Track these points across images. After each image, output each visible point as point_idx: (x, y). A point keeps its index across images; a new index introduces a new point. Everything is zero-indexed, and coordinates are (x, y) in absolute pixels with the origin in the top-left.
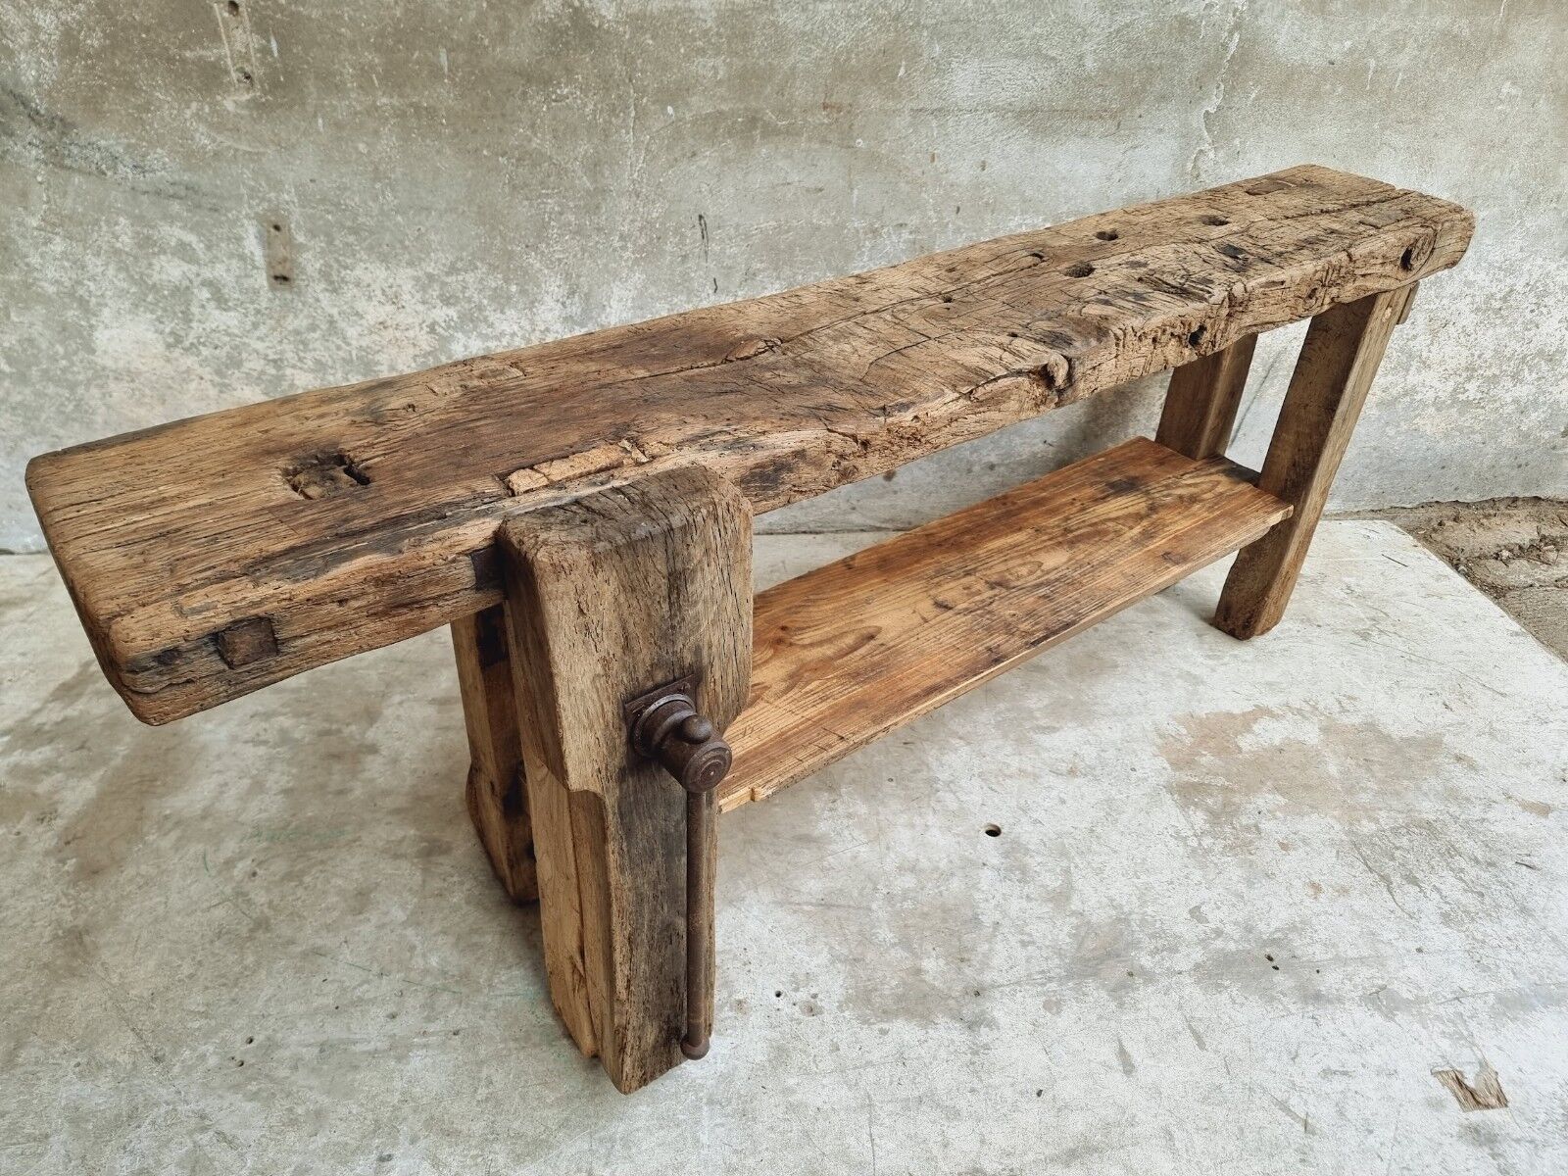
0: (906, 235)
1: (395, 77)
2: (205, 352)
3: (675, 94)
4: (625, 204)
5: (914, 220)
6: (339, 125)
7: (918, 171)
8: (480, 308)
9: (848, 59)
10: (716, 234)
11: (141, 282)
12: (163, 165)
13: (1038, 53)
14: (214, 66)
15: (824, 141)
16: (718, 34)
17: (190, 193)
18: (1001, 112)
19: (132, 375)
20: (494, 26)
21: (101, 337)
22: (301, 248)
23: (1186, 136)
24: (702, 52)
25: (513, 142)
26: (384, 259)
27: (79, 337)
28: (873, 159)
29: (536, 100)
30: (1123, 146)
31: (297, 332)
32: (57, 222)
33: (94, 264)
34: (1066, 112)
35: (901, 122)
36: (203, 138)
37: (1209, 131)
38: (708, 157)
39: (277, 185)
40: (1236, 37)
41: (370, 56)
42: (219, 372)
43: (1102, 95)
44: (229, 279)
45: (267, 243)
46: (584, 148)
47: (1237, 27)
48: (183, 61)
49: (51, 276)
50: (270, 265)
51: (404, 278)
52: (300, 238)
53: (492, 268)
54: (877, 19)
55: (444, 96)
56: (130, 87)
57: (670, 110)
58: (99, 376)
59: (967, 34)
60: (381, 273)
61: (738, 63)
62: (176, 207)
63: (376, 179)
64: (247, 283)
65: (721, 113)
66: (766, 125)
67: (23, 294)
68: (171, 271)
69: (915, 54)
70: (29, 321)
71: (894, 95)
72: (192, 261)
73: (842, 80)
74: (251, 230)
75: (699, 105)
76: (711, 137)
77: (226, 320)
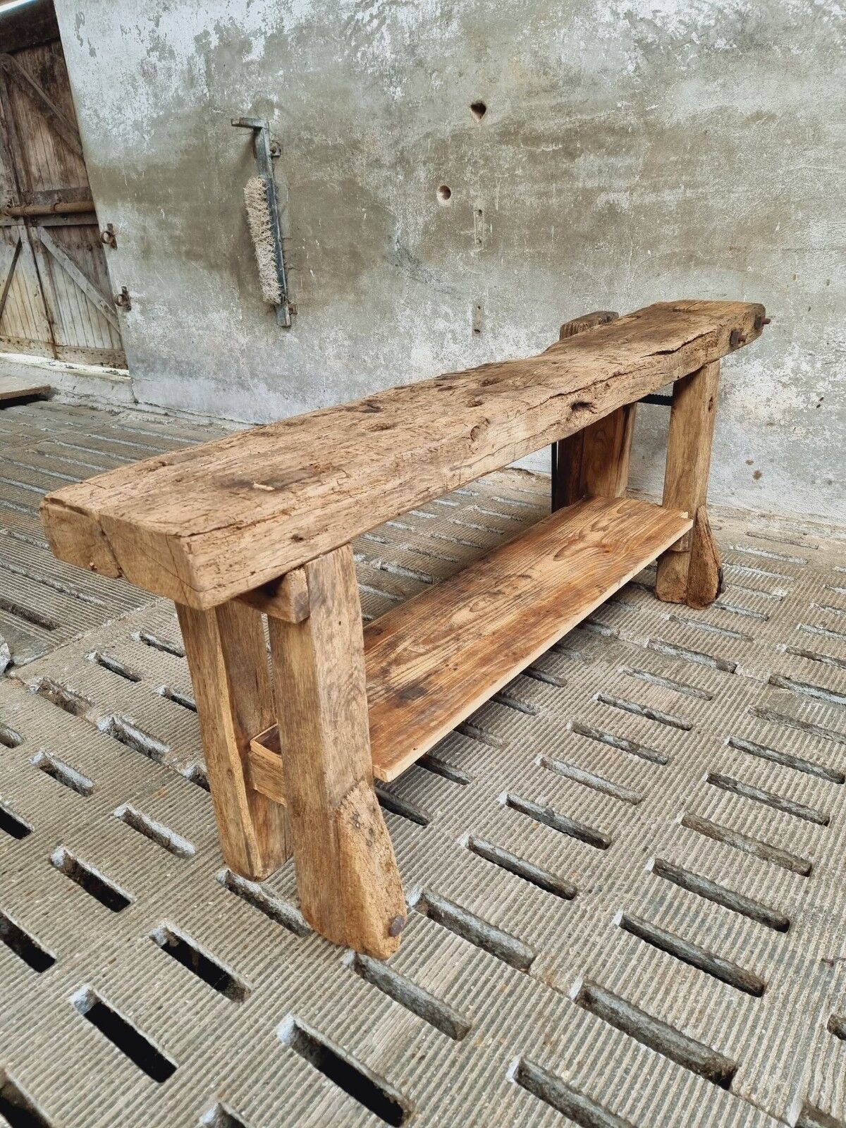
1: (532, 241)
3: (652, 244)
4: (622, 300)
5: (780, 315)
6: (509, 262)
7: (784, 286)
9: (746, 223)
11: (429, 329)
12: (447, 280)
14: (470, 237)
15: (729, 268)
17: (452, 292)
18: (841, 250)
20: (575, 215)
21: (414, 351)
22: (486, 317)
24: (668, 222)
25: (576, 269)
26: (516, 324)
27: (406, 350)
28: (756, 278)
29: (588, 249)
31: (478, 356)
32: (409, 302)
33: (417, 320)
35: (776, 257)
36: (461, 268)
38: (666, 276)
39: (482, 289)
41: (526, 232)
44: (459, 330)
45: (475, 315)
46: (607, 271)
48: (460, 235)
49: (403, 324)
50: (474, 325)
51: (522, 333)
52: (487, 313)
54: (765, 200)
55: (551, 248)
56: (441, 247)
57: (649, 252)
59: (820, 205)
60: (514, 331)
61: (685, 227)
62: (447, 297)
63: (519, 286)
64: (465, 332)
65: (675, 253)
66: (697, 259)
67: (394, 332)
68: (441, 325)
69: (785, 218)
70: (393, 343)
71: (773, 241)
72: (448, 321)
73: (742, 234)
74: (470, 308)
75: (664, 249)
76: (668, 267)
77: (455, 348)
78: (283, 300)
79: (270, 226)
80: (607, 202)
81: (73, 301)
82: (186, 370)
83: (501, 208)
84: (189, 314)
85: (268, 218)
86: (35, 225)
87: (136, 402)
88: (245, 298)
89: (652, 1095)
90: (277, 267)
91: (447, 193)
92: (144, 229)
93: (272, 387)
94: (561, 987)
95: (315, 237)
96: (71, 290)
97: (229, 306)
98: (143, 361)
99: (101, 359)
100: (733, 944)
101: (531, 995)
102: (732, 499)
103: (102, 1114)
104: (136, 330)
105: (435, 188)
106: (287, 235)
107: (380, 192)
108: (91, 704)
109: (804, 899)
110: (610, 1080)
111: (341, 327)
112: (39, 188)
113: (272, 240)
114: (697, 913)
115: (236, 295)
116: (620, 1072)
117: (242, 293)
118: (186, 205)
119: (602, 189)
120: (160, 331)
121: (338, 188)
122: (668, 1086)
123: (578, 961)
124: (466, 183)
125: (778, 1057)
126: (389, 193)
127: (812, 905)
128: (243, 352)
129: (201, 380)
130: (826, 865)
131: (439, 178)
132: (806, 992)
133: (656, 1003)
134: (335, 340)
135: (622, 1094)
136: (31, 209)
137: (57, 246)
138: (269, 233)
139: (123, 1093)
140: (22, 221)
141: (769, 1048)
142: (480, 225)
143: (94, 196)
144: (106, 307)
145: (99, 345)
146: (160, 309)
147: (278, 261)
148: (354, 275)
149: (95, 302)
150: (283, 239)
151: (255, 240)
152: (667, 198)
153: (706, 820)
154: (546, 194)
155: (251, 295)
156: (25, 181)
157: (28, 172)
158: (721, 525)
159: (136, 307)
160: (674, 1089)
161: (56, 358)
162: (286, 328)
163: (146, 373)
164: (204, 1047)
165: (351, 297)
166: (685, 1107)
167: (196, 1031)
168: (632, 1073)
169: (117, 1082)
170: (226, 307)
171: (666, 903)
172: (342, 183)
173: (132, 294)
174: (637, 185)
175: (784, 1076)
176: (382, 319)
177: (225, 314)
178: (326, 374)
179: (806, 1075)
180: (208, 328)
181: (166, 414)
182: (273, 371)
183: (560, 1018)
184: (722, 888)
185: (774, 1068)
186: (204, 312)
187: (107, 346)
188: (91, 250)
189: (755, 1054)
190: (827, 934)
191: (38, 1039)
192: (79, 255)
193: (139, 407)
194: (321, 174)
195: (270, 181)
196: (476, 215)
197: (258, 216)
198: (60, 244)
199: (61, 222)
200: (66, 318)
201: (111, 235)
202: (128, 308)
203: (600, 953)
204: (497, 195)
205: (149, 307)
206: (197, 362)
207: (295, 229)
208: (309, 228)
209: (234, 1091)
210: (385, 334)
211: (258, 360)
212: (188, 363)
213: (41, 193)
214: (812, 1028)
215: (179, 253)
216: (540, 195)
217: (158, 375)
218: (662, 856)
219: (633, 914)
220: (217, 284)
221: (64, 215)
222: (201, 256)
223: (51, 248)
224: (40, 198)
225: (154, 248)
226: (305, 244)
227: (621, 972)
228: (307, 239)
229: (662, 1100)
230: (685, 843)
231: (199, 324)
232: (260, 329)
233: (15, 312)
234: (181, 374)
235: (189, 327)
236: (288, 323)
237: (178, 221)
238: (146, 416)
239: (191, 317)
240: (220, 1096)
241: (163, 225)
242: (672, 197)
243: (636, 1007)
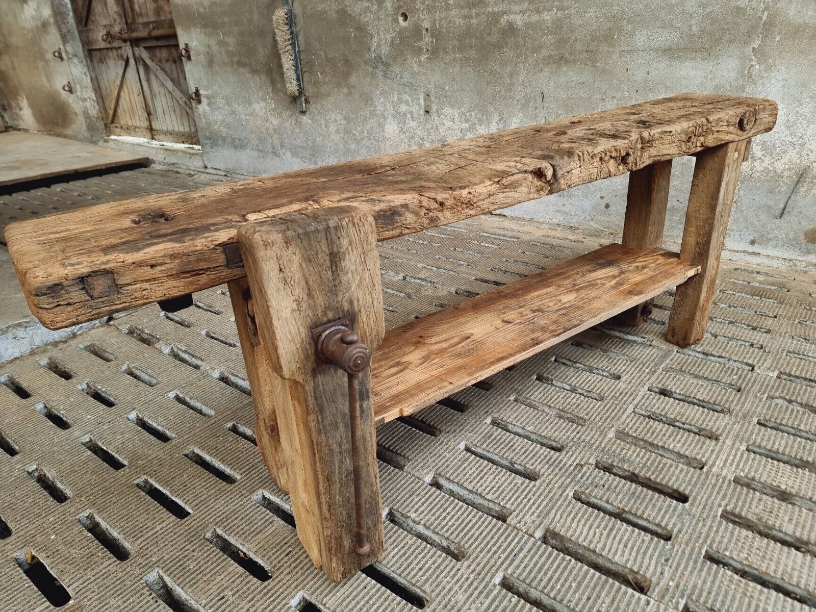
0: (615, 101)
1: (461, 49)
2: (407, 134)
3: (536, 50)
4: (519, 88)
5: (619, 95)
6: (446, 64)
7: (621, 76)
8: (475, 124)
9: (596, 33)
10: (546, 99)
11: (396, 111)
12: (407, 77)
13: (672, 26)
14: (421, 47)
15: (586, 64)
16: (552, 28)
17: (410, 85)
18: (656, 50)
19: (390, 140)
20: (488, 30)
21: (387, 127)
22: (433, 102)
23: (743, 58)
24: (546, 34)
25: (489, 67)
26: (452, 106)
27: (381, 126)
28: (604, 71)
29: (496, 54)
30: (712, 63)
31: (428, 129)
32: (383, 93)
33: (388, 105)
34: (685, 49)
35: (615, 56)
36: (416, 69)
37: (755, 56)
38: (546, 72)
39: (430, 83)
40: (766, 13)
41: (457, 43)
42: (409, 141)
43: (701, 42)
44: (415, 111)
45: (425, 100)
46: (509, 69)
47: (766, 9)
48: (414, 46)
49: (380, 108)
50: (425, 107)
51: (456, 113)
52: (433, 99)
53: (480, 110)
54: (607, 18)
55: (473, 54)
57: (535, 55)
58: (384, 139)
59: (642, 20)
60: (451, 111)
61: (558, 37)
62: (407, 89)
63: (453, 80)
64: (419, 112)
65: (551, 55)
66: (566, 59)
67: (373, 113)
68: (403, 108)
69: (621, 29)
70: (373, 122)
71: (613, 46)
72: (408, 105)
73: (594, 40)
74: (422, 96)
75: (544, 53)
76: (548, 64)
77: (413, 124)
78: (300, 93)
79: (290, 42)
80: (508, 21)
81: (163, 99)
82: (239, 145)
83: (441, 27)
84: (239, 105)
85: (289, 37)
86: (138, 46)
87: (206, 167)
88: (276, 93)
89: (460, 524)
90: (296, 71)
91: (405, 17)
92: (209, 46)
93: (295, 154)
94: (420, 477)
95: (321, 50)
96: (162, 91)
97: (266, 99)
98: (210, 139)
99: (183, 139)
100: (526, 457)
101: (402, 480)
102: (592, 223)
103: (147, 532)
104: (205, 117)
105: (398, 14)
106: (302, 49)
107: (362, 17)
108: (159, 340)
109: (575, 436)
110: (438, 518)
111: (338, 111)
112: (141, 20)
113: (292, 52)
114: (509, 442)
115: (270, 91)
116: (445, 514)
117: (274, 89)
118: (236, 29)
119: (504, 13)
120: (221, 118)
121: (335, 15)
122: (471, 520)
123: (434, 464)
124: (417, 10)
125: (537, 508)
126: (369, 17)
127: (579, 439)
128: (275, 130)
129: (248, 151)
130: (594, 420)
131: (400, 7)
132: (562, 479)
133: (473, 484)
134: (336, 121)
135: (443, 524)
136: (134, 35)
137: (153, 60)
138: (290, 47)
139: (160, 524)
140: (128, 44)
141: (534, 504)
142: (427, 39)
143: (176, 24)
144: (185, 102)
145: (182, 129)
146: (220, 102)
147: (296, 67)
148: (347, 75)
149: (178, 99)
150: (299, 52)
151: (281, 52)
152: (546, 18)
153: (528, 398)
154: (469, 17)
155: (280, 90)
156: (130, 16)
157: (132, 9)
158: (584, 240)
159: (204, 101)
160: (473, 521)
161: (153, 138)
162: (303, 113)
163: (212, 147)
164: (208, 503)
165: (345, 90)
166: (478, 529)
167: (205, 496)
168: (451, 514)
169: (157, 519)
170: (264, 99)
171: (492, 438)
172: (337, 12)
173: (202, 92)
174: (527, 9)
175: (538, 516)
176: (366, 105)
177: (263, 104)
178: (330, 144)
179: (551, 516)
180: (252, 114)
181: (226, 175)
182: (295, 143)
183: (416, 490)
184: (528, 431)
185: (533, 513)
186: (250, 104)
187: (187, 130)
188: (175, 62)
189: (524, 507)
190: (584, 453)
191: (114, 499)
192: (167, 66)
193: (208, 170)
194: (324, 5)
195: (290, 11)
196: (424, 32)
197: (282, 35)
198: (155, 59)
199: (154, 43)
200: (159, 110)
201: (187, 51)
202: (200, 102)
203: (447, 461)
204: (438, 18)
205: (213, 101)
206: (246, 139)
207: (308, 44)
208: (317, 43)
209: (224, 523)
210: (368, 116)
211: (285, 135)
212: (239, 139)
213: (142, 24)
214: (561, 495)
215: (232, 63)
216: (465, 17)
217: (220, 148)
218: (496, 415)
219: (472, 443)
220: (257, 83)
221: (157, 38)
222: (247, 65)
223: (149, 62)
224: (141, 27)
225: (216, 59)
226: (313, 54)
227: (457, 470)
228: (315, 50)
229: (466, 526)
230: (512, 409)
231: (246, 112)
232: (285, 114)
233: (126, 107)
234: (235, 147)
235: (240, 114)
236: (304, 109)
237: (231, 40)
238: (212, 177)
239: (241, 107)
240: (215, 525)
241: (221, 43)
242: (549, 17)
243: (462, 486)
